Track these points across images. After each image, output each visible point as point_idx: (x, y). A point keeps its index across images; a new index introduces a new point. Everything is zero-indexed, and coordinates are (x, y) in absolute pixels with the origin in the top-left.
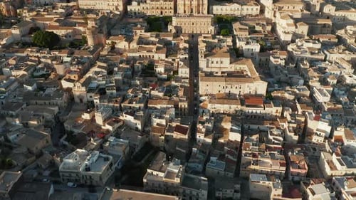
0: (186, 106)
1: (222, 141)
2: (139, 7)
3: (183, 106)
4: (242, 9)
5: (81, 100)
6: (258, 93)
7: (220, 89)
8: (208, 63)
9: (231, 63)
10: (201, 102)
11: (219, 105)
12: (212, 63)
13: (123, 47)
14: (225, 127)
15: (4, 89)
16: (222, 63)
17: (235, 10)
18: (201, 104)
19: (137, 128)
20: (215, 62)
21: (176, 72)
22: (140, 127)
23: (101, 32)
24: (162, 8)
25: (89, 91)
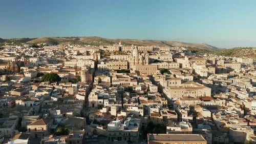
0: (167, 103)
1: (198, 118)
2: (105, 65)
3: (164, 103)
4: (169, 65)
5: (93, 105)
6: (206, 96)
7: (183, 94)
8: (168, 83)
9: (182, 83)
10: (173, 102)
11: (187, 101)
12: (170, 83)
13: (107, 81)
14: (197, 111)
15: (38, 99)
16: (176, 83)
17: (165, 66)
18: (175, 102)
19: (140, 115)
20: (172, 83)
21: (149, 90)
22: (142, 114)
23: (90, 73)
24: (120, 65)
25: (99, 98)
